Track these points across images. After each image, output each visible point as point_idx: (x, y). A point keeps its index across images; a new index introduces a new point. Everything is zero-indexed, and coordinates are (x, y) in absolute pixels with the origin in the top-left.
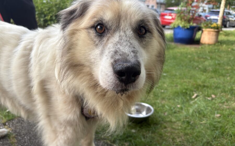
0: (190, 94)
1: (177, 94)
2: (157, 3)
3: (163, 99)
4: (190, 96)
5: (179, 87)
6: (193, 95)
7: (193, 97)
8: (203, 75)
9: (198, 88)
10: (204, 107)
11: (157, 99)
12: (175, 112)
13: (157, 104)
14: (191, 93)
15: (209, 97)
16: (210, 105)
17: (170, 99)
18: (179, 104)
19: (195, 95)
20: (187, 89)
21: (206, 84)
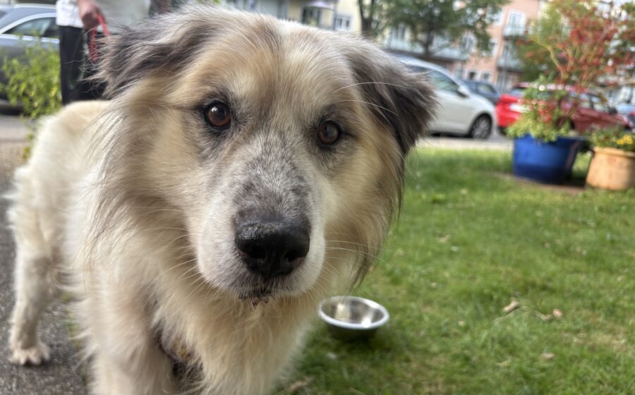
0: (499, 301)
1: (466, 296)
2: (500, 69)
3: (428, 303)
4: (499, 305)
5: (479, 280)
6: (508, 303)
7: (507, 309)
8: (554, 261)
9: (526, 289)
10: (524, 334)
11: (411, 301)
12: (446, 335)
13: (409, 311)
14: (504, 299)
15: (545, 313)
16: (541, 331)
17: (445, 305)
18: (463, 318)
19: (513, 304)
20: (495, 290)
21: (550, 285)
